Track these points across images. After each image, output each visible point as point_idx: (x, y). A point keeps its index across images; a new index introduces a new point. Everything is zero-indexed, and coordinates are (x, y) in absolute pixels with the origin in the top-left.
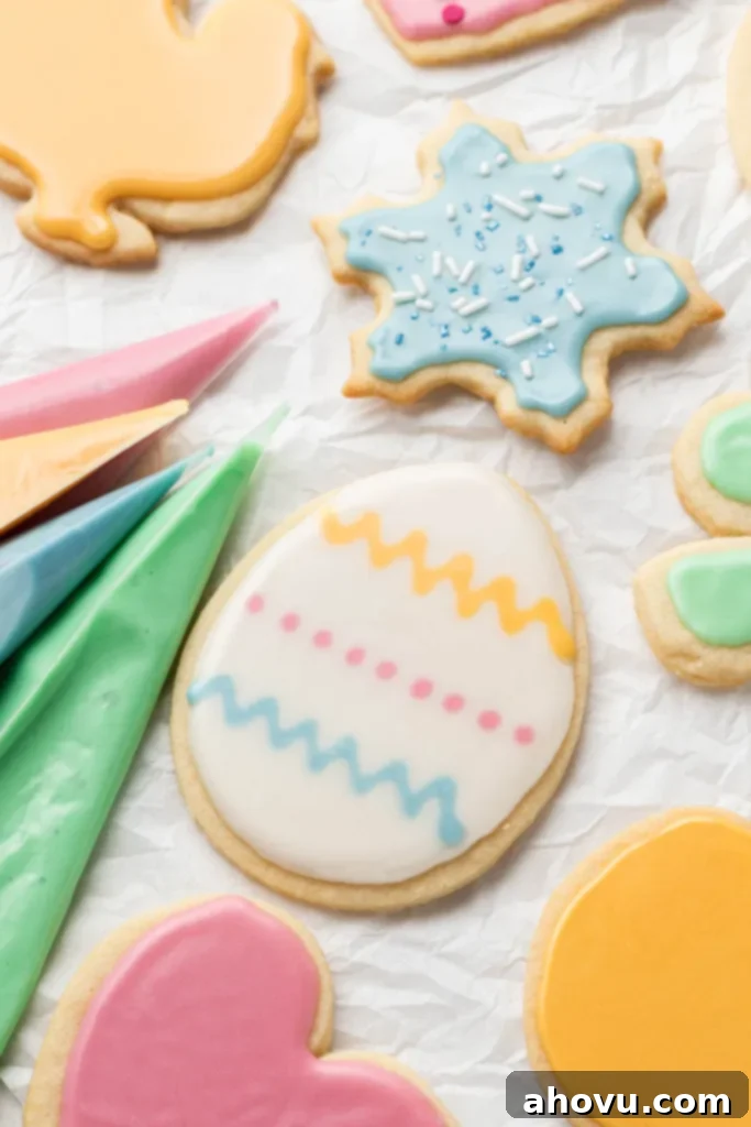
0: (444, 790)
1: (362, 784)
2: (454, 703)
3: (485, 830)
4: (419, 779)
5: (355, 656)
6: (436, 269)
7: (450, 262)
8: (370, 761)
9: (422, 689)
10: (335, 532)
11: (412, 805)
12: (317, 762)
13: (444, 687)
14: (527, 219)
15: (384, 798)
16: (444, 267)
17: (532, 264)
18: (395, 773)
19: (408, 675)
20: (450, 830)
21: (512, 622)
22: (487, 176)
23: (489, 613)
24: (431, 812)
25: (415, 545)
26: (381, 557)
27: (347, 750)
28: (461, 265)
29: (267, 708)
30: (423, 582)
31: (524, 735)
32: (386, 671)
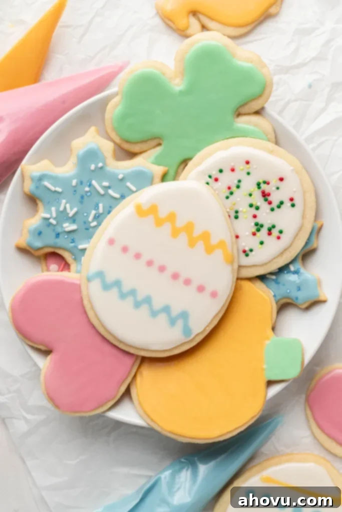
0: (184, 315)
1: (154, 314)
2: (187, 282)
3: (199, 331)
4: (175, 312)
5: (150, 263)
6: (61, 209)
7: (68, 206)
8: (158, 304)
9: (175, 276)
10: (141, 212)
11: (173, 322)
12: (137, 305)
13: (184, 276)
14: (103, 195)
15: (163, 318)
16: (65, 208)
17: (99, 216)
18: (166, 309)
19: (170, 270)
20: (187, 330)
21: (209, 249)
22: (93, 171)
23: (200, 246)
24: (180, 324)
25: (172, 217)
26: (159, 223)
27: (148, 300)
28: (71, 209)
29: (118, 284)
30: (175, 233)
31: (214, 295)
32: (162, 269)
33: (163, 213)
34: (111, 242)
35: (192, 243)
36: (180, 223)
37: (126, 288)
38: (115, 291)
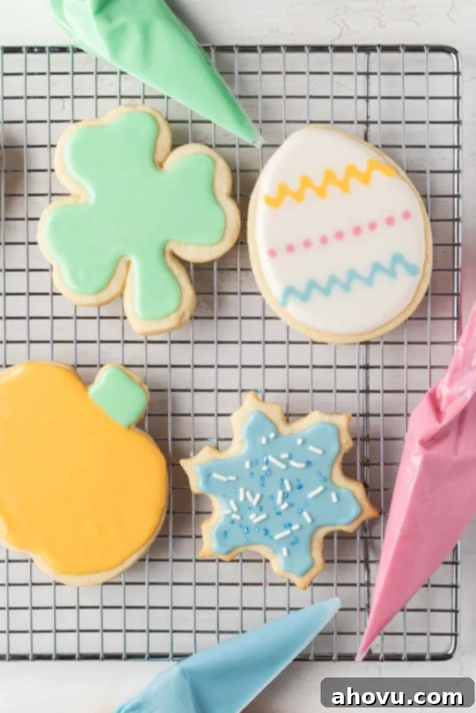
0: (397, 258)
1: (369, 281)
2: (373, 226)
4: (386, 262)
5: (324, 240)
8: (364, 271)
9: (357, 231)
10: (274, 202)
11: (392, 273)
12: (347, 287)
13: (364, 224)
14: (285, 470)
15: (381, 279)
17: (287, 495)
18: (377, 267)
19: (348, 230)
20: (411, 269)
21: (365, 179)
23: (354, 183)
24: (400, 270)
25: (306, 182)
26: (298, 197)
27: (352, 274)
28: (253, 496)
29: (312, 285)
30: (321, 192)
31: (406, 215)
32: (339, 235)
33: (295, 186)
34: (272, 253)
35: (344, 186)
36: (318, 180)
37: (323, 282)
38: (315, 293)
